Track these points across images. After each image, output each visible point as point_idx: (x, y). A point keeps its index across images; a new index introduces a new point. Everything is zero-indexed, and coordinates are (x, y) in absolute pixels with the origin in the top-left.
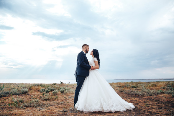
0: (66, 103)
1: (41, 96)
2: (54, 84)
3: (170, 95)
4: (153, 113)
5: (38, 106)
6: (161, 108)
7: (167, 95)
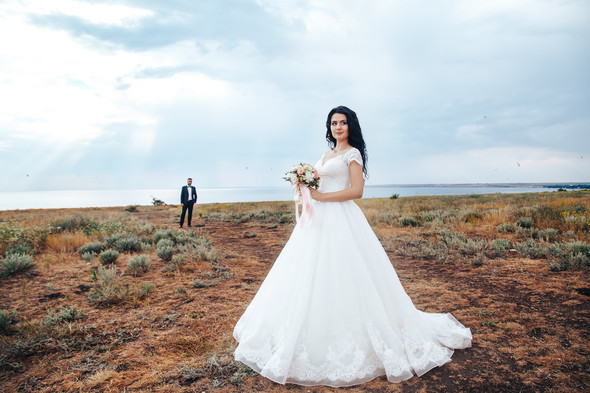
0: (187, 318)
1: (86, 280)
2: (132, 209)
3: (538, 261)
4: (521, 363)
5: (77, 348)
6: (538, 333)
7: (528, 261)
